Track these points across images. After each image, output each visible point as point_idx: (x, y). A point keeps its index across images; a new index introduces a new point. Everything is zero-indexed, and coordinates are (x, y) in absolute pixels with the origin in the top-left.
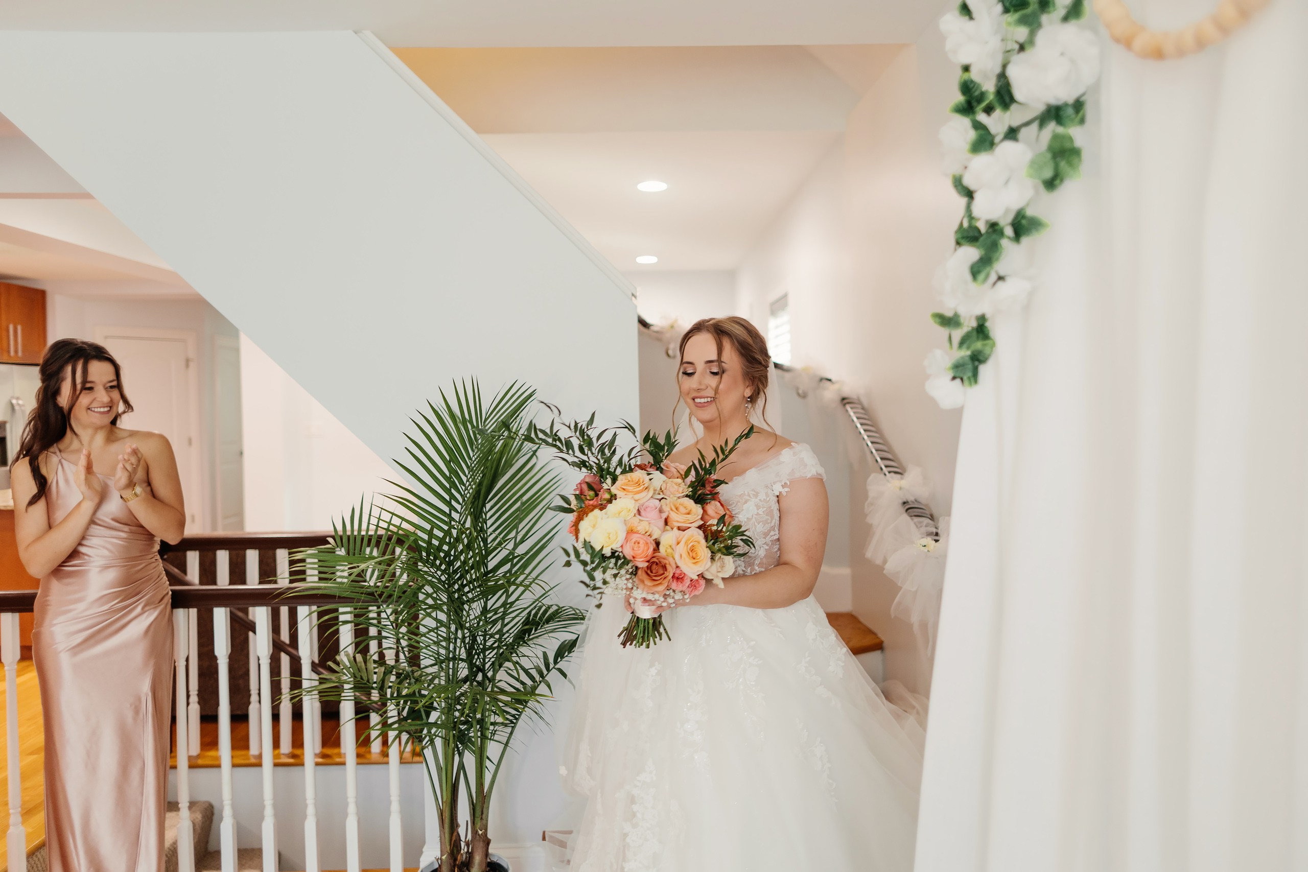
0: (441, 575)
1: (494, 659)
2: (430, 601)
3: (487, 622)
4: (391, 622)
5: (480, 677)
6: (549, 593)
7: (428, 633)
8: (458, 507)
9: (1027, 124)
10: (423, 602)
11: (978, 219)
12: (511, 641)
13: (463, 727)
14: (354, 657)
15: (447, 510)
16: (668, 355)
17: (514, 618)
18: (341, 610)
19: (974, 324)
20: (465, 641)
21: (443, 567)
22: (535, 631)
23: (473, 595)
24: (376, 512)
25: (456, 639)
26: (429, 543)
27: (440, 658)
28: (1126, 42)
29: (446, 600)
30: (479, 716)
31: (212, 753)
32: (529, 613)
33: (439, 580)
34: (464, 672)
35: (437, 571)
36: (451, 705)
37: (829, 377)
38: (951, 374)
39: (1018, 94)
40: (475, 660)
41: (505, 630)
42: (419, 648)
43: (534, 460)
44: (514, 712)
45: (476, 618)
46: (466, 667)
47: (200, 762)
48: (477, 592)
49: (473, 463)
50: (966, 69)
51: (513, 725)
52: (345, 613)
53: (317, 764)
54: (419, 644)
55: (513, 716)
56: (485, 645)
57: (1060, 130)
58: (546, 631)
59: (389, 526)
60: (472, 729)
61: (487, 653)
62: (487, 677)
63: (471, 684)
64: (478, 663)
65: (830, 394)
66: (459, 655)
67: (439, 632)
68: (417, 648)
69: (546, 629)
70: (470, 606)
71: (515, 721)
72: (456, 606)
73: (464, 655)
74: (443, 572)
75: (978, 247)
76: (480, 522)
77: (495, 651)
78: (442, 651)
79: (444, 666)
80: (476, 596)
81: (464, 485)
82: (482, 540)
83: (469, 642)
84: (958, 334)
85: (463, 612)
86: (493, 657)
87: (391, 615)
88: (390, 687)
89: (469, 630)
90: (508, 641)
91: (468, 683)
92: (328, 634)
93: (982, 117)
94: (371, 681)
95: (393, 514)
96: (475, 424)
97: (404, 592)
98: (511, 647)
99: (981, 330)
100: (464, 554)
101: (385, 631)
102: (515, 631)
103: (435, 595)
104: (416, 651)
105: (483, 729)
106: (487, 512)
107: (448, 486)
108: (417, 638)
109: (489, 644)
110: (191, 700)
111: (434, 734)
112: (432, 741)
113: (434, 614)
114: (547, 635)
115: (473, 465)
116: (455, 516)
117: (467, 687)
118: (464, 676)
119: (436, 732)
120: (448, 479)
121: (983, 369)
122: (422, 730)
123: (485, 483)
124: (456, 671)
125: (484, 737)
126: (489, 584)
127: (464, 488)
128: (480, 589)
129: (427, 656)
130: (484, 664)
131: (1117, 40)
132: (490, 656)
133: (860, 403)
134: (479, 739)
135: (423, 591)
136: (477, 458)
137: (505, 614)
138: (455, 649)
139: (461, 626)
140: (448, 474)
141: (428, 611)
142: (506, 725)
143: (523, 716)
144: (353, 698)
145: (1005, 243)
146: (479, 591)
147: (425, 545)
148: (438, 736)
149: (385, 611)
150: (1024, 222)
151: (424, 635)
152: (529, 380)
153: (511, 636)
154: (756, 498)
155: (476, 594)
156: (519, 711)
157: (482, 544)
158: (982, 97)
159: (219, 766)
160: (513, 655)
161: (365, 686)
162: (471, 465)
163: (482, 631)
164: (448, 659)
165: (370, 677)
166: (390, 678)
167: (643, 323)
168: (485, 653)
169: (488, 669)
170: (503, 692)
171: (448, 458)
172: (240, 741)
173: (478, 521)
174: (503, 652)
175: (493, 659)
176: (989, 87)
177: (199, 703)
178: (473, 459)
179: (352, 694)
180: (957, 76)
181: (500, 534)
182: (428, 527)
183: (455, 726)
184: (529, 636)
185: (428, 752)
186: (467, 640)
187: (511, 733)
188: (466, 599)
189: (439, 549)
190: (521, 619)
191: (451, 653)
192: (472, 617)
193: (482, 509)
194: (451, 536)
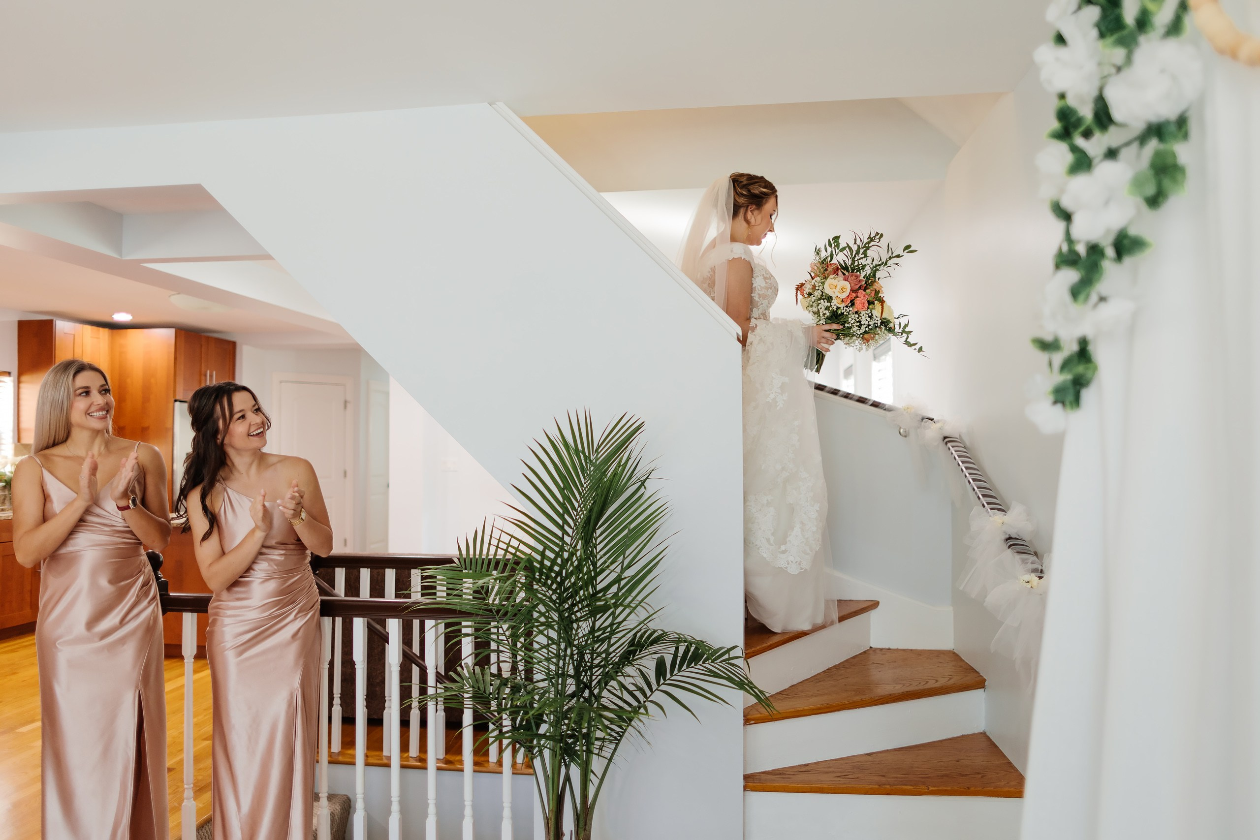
0: (552, 594)
1: (601, 677)
2: (542, 619)
3: (595, 642)
4: (506, 636)
5: (586, 694)
6: (653, 617)
7: (540, 649)
8: (570, 531)
9: (1128, 144)
10: (537, 620)
11: (1079, 242)
12: (617, 660)
13: (570, 741)
14: (474, 670)
15: (560, 533)
17: (621, 638)
18: (464, 623)
19: (1075, 348)
20: (573, 657)
21: (554, 586)
22: (640, 652)
23: (581, 613)
24: (496, 534)
25: (565, 656)
26: (541, 563)
27: (550, 673)
28: (1232, 53)
29: (556, 619)
30: (585, 731)
31: (350, 752)
32: (635, 635)
33: (550, 598)
34: (571, 688)
35: (548, 590)
36: (558, 718)
37: (931, 417)
38: (1051, 398)
39: (1117, 114)
40: (582, 677)
41: (611, 650)
42: (532, 663)
43: (642, 490)
44: (618, 729)
45: (584, 636)
46: (574, 683)
47: (341, 759)
48: (585, 611)
49: (585, 489)
50: (1062, 96)
51: (617, 742)
52: (467, 627)
53: (439, 769)
54: (533, 659)
55: (617, 733)
56: (592, 663)
57: (1162, 147)
58: (649, 652)
59: (507, 547)
60: (578, 743)
61: (595, 670)
62: (594, 694)
63: (578, 700)
64: (585, 680)
65: (932, 433)
66: (568, 671)
67: (550, 649)
68: (530, 663)
69: (650, 650)
70: (578, 625)
71: (619, 738)
72: (566, 625)
73: (572, 672)
74: (554, 591)
75: (1078, 269)
76: (590, 546)
77: (602, 670)
78: (553, 667)
79: (554, 681)
80: (584, 616)
81: (576, 510)
82: (592, 564)
83: (577, 659)
84: (1058, 358)
85: (572, 631)
86: (599, 675)
87: (507, 630)
88: (504, 699)
89: (578, 648)
90: (614, 660)
91: (575, 699)
92: (451, 644)
93: (1080, 141)
94: (487, 692)
95: (512, 536)
96: (587, 454)
97: (520, 610)
98: (616, 666)
99: (1083, 354)
100: (574, 576)
101: (501, 646)
102: (620, 651)
103: (547, 614)
104: (529, 666)
105: (589, 744)
106: (597, 538)
107: (561, 511)
108: (530, 654)
109: (596, 662)
110: (335, 702)
111: (543, 746)
112: (541, 752)
113: (545, 632)
114: (650, 656)
115: (585, 492)
116: (567, 539)
117: (575, 702)
118: (571, 692)
119: (545, 743)
120: (562, 505)
121: (1087, 395)
122: (532, 742)
123: (596, 509)
124: (564, 684)
125: (589, 752)
126: (597, 604)
127: (575, 513)
128: (589, 609)
129: (540, 671)
130: (591, 681)
131: (1221, 52)
132: (597, 673)
133: (962, 442)
134: (584, 753)
135: (537, 609)
136: (588, 485)
137: (613, 633)
138: (564, 665)
139: (570, 644)
140: (561, 500)
141: (541, 628)
142: (611, 742)
143: (626, 734)
144: (471, 706)
145: (1108, 265)
146: (587, 611)
147: (538, 566)
148: (546, 747)
149: (501, 627)
150: (1126, 242)
151: (537, 651)
152: (637, 412)
153: (617, 655)
155: (585, 613)
156: (622, 729)
157: (591, 568)
158: (1079, 121)
159: (354, 764)
160: (618, 674)
161: (482, 696)
162: (583, 491)
163: (589, 650)
164: (558, 675)
165: (486, 688)
166: (504, 690)
168: (592, 672)
169: (594, 686)
170: (606, 708)
171: (562, 485)
172: (375, 742)
173: (589, 545)
174: (608, 671)
175: (599, 677)
176: (1087, 112)
177: (341, 705)
178: (585, 486)
179: (471, 703)
180: (1054, 104)
181: (609, 558)
182: (541, 548)
183: (562, 739)
184: (634, 657)
185: (537, 762)
186: (576, 657)
187: (615, 750)
188: (574, 618)
189: (551, 569)
190: (627, 640)
191: (561, 669)
192: (580, 635)
193: (592, 534)
194: (562, 557)
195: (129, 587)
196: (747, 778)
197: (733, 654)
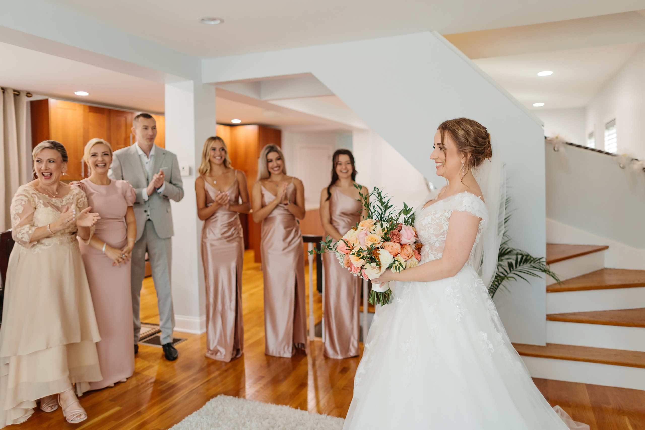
16: (554, 150)
37: (637, 158)
65: (637, 166)
154: (434, 215)
167: (546, 137)
195: (291, 231)
196: (548, 316)
197: (542, 260)
